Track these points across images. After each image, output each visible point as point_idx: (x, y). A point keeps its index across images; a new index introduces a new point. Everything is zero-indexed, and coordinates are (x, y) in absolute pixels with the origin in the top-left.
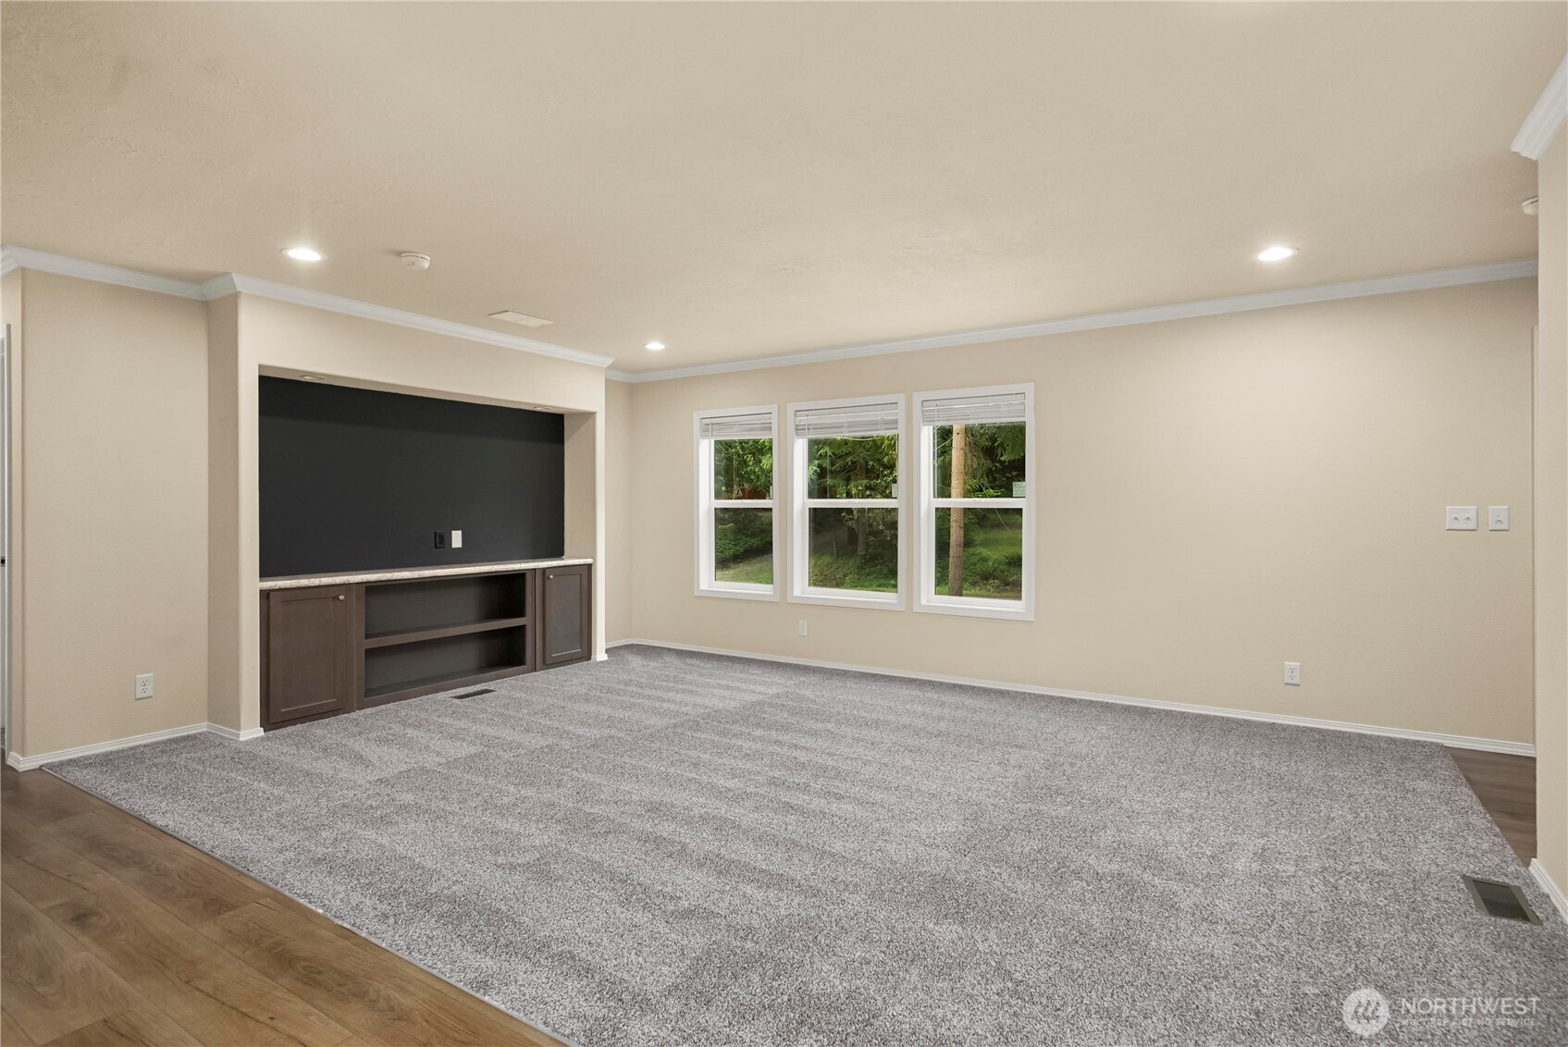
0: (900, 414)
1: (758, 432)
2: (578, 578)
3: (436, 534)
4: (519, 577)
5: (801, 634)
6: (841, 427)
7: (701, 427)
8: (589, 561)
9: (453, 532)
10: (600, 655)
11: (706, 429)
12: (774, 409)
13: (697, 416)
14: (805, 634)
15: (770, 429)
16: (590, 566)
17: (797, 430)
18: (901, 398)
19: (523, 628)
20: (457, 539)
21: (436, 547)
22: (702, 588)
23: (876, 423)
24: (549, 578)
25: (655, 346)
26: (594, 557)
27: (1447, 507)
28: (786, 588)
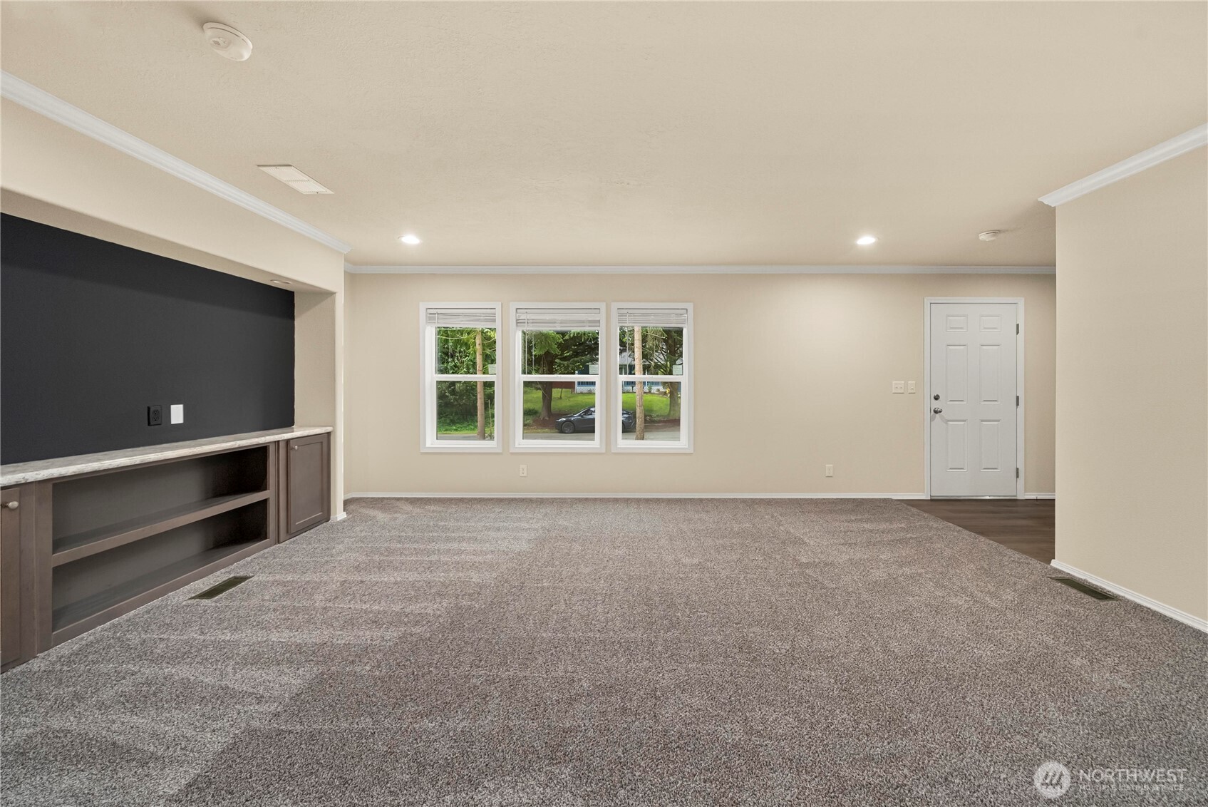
0: (602, 317)
1: (483, 323)
2: (318, 446)
3: (149, 409)
4: (262, 451)
5: (522, 475)
6: (555, 323)
7: (426, 316)
8: (329, 429)
9: (173, 407)
10: (339, 514)
11: (431, 317)
12: (498, 306)
13: (423, 307)
14: (525, 475)
15: (494, 321)
16: (329, 434)
17: (517, 323)
18: (603, 306)
19: (264, 503)
20: (177, 414)
21: (149, 424)
22: (428, 445)
23: (583, 322)
24: (293, 449)
25: (411, 240)
26: (333, 425)
27: (894, 382)
28: (506, 442)
